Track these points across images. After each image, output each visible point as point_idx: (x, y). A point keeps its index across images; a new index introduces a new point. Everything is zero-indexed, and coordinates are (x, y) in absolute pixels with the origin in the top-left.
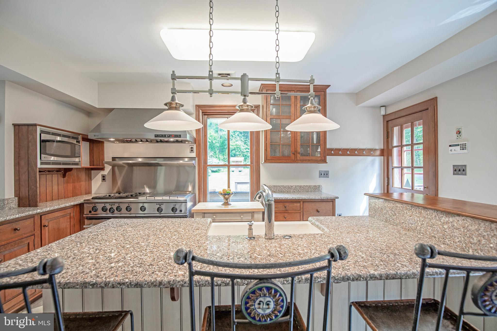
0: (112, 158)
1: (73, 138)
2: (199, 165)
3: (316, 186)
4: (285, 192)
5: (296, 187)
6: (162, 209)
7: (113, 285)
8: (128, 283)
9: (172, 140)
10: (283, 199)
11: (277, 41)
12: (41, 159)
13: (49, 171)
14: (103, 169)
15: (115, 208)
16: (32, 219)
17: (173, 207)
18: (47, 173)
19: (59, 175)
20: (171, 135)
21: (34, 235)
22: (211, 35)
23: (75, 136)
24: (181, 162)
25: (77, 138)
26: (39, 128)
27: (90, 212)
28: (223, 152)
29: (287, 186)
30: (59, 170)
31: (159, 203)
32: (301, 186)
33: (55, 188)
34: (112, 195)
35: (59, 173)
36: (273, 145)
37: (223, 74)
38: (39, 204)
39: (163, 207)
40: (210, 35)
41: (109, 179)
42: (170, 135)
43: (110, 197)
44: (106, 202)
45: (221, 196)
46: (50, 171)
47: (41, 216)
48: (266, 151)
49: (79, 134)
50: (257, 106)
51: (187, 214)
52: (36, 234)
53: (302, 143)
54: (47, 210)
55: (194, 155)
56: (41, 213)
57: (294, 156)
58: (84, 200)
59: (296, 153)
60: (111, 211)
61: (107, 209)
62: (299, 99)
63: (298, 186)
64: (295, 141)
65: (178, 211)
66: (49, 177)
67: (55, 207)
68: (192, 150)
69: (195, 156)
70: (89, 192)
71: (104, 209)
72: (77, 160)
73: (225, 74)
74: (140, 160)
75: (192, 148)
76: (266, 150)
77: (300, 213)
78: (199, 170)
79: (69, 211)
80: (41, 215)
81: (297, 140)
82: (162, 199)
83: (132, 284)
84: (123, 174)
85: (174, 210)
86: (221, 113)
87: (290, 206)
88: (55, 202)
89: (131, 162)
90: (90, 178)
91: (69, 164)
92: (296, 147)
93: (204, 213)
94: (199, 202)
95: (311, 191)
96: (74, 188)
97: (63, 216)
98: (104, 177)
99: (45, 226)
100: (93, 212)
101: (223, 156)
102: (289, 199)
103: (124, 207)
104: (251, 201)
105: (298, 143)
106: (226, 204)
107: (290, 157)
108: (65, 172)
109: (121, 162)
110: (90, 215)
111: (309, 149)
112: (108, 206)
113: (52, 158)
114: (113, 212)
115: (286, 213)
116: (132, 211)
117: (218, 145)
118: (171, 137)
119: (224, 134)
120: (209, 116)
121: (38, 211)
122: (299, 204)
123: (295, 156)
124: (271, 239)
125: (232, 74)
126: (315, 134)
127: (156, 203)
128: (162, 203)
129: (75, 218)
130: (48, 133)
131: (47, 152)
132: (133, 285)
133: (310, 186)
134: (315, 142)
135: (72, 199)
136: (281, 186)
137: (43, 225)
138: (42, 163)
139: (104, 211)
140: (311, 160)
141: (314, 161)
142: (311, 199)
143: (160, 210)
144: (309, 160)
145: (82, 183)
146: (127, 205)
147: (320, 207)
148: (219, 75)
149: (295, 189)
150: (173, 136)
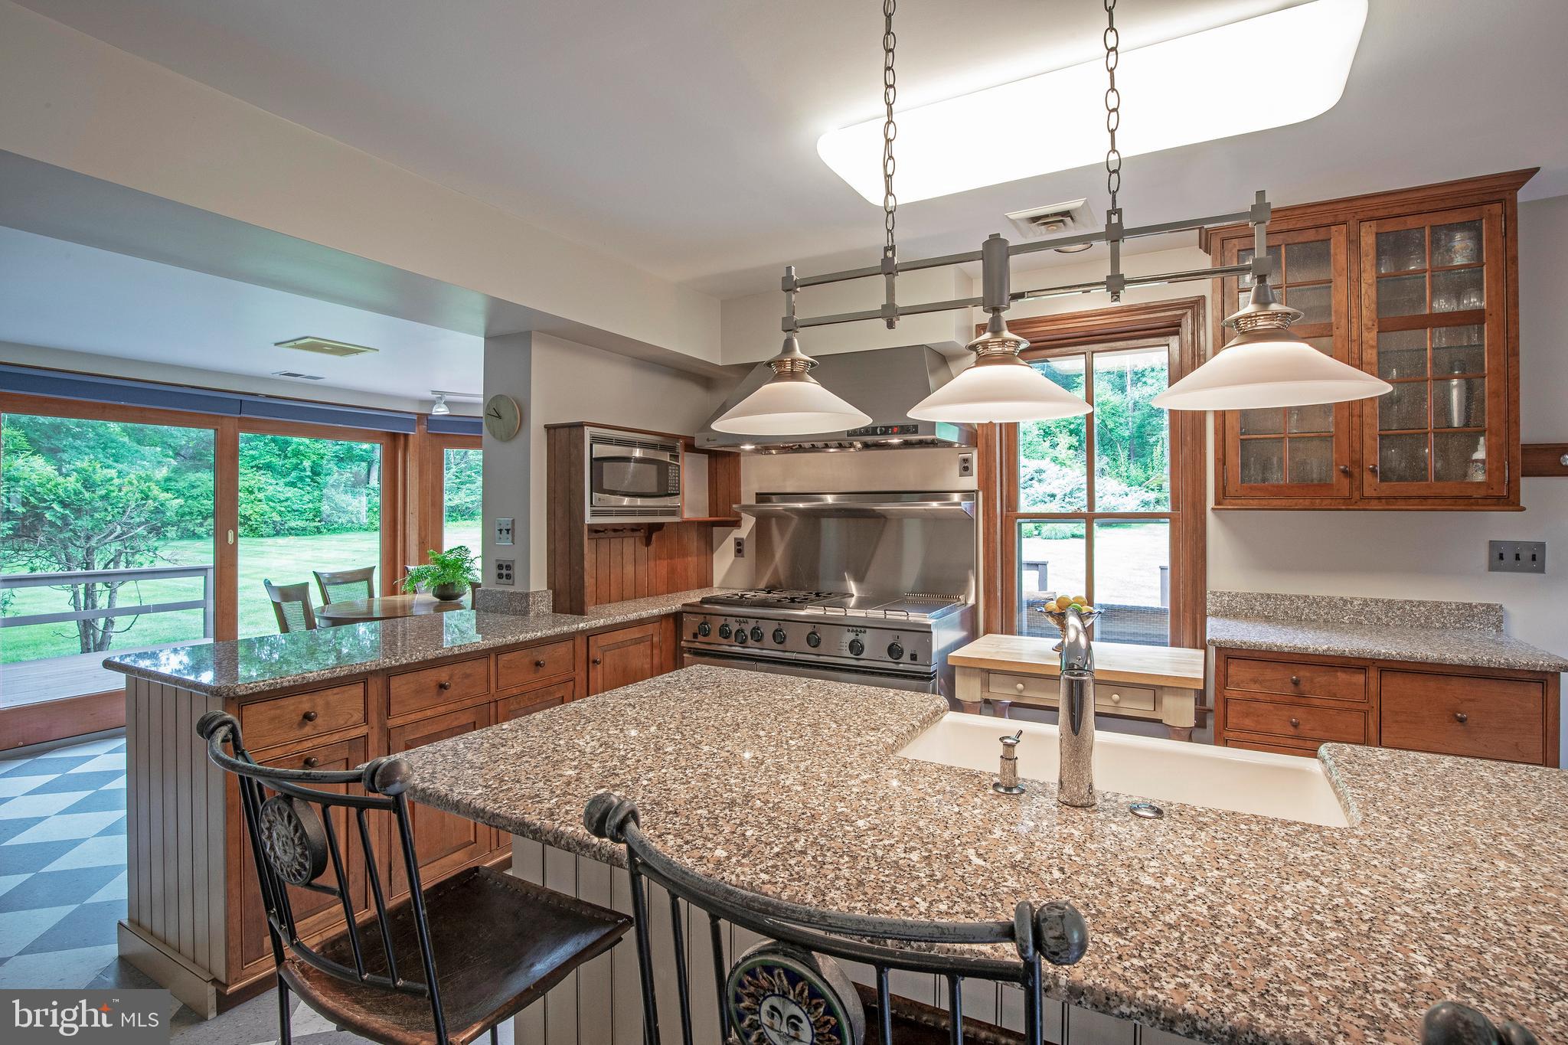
0: (757, 494)
1: (664, 448)
2: (988, 515)
3: (1470, 605)
6: (862, 647)
7: (568, 843)
8: (595, 849)
9: (895, 441)
10: (1286, 650)
11: (1112, 96)
12: (591, 503)
13: (615, 530)
14: (736, 524)
15: (748, 632)
16: (570, 644)
17: (893, 644)
18: (613, 534)
19: (637, 539)
20: (891, 427)
21: (573, 680)
22: (891, 136)
23: (667, 443)
24: (935, 505)
25: (671, 449)
26: (588, 432)
27: (695, 636)
28: (1143, 456)
29: (1323, 598)
30: (635, 528)
31: (855, 629)
32: (1390, 601)
33: (629, 569)
34: (749, 595)
35: (637, 534)
36: (1253, 441)
37: (1047, 216)
38: (591, 608)
39: (866, 639)
40: (886, 136)
41: (750, 549)
42: (887, 428)
43: (741, 601)
44: (730, 613)
45: (1050, 619)
46: (617, 529)
47: (588, 637)
48: (1224, 464)
49: (677, 437)
50: (1191, 302)
51: (932, 669)
52: (577, 678)
53: (1383, 428)
54: (598, 625)
55: (971, 482)
56: (587, 630)
57: (1346, 482)
58: (684, 605)
59: (1357, 471)
60: (740, 640)
61: (731, 632)
62: (1372, 254)
63: (1377, 601)
64: (1351, 421)
65: (906, 658)
66: (616, 544)
67: (617, 617)
68: (966, 469)
69: (975, 487)
70: (706, 582)
71: (724, 633)
72: (675, 502)
73: (1056, 214)
74: (830, 499)
75: (965, 460)
76: (1221, 461)
77: (1366, 713)
78: (988, 529)
79: (650, 629)
80: (589, 635)
81: (1361, 416)
82: (864, 615)
83: (603, 852)
84: (788, 536)
85: (894, 651)
86: (1061, 342)
87: (1316, 681)
88: (629, 605)
89: (801, 505)
90: (709, 547)
91: (653, 513)
92: (1357, 446)
93: (989, 671)
94: (987, 631)
95: (1444, 626)
96: (672, 571)
97: (637, 641)
98: (739, 543)
99: (595, 662)
100: (700, 638)
101: (1145, 471)
102: (1310, 650)
103: (768, 629)
104: (1173, 645)
105: (1366, 431)
107: (1330, 486)
108: (649, 532)
109: (779, 506)
110: (697, 645)
111: (1427, 451)
112: (734, 627)
113: (626, 501)
114: (743, 643)
115: (1299, 705)
116: (788, 644)
117: (1127, 434)
118: (892, 434)
119: (1147, 395)
121: (581, 625)
122: (1359, 679)
123: (1351, 483)
124: (1077, 807)
125: (1076, 209)
126: (1458, 385)
127: (847, 628)
128: (863, 629)
129: (664, 647)
130: (608, 441)
131: (606, 486)
132: (604, 855)
133: (1437, 605)
134: (1456, 420)
135: (662, 599)
136: (1298, 597)
137: (591, 658)
138: (594, 514)
139: (725, 638)
140: (1436, 498)
141: (1449, 501)
142: (1419, 663)
143: (856, 648)
144: (1426, 498)
145: (690, 559)
146: (777, 627)
147: (1470, 700)
148: (1035, 219)
149: (1359, 613)
150: (896, 430)
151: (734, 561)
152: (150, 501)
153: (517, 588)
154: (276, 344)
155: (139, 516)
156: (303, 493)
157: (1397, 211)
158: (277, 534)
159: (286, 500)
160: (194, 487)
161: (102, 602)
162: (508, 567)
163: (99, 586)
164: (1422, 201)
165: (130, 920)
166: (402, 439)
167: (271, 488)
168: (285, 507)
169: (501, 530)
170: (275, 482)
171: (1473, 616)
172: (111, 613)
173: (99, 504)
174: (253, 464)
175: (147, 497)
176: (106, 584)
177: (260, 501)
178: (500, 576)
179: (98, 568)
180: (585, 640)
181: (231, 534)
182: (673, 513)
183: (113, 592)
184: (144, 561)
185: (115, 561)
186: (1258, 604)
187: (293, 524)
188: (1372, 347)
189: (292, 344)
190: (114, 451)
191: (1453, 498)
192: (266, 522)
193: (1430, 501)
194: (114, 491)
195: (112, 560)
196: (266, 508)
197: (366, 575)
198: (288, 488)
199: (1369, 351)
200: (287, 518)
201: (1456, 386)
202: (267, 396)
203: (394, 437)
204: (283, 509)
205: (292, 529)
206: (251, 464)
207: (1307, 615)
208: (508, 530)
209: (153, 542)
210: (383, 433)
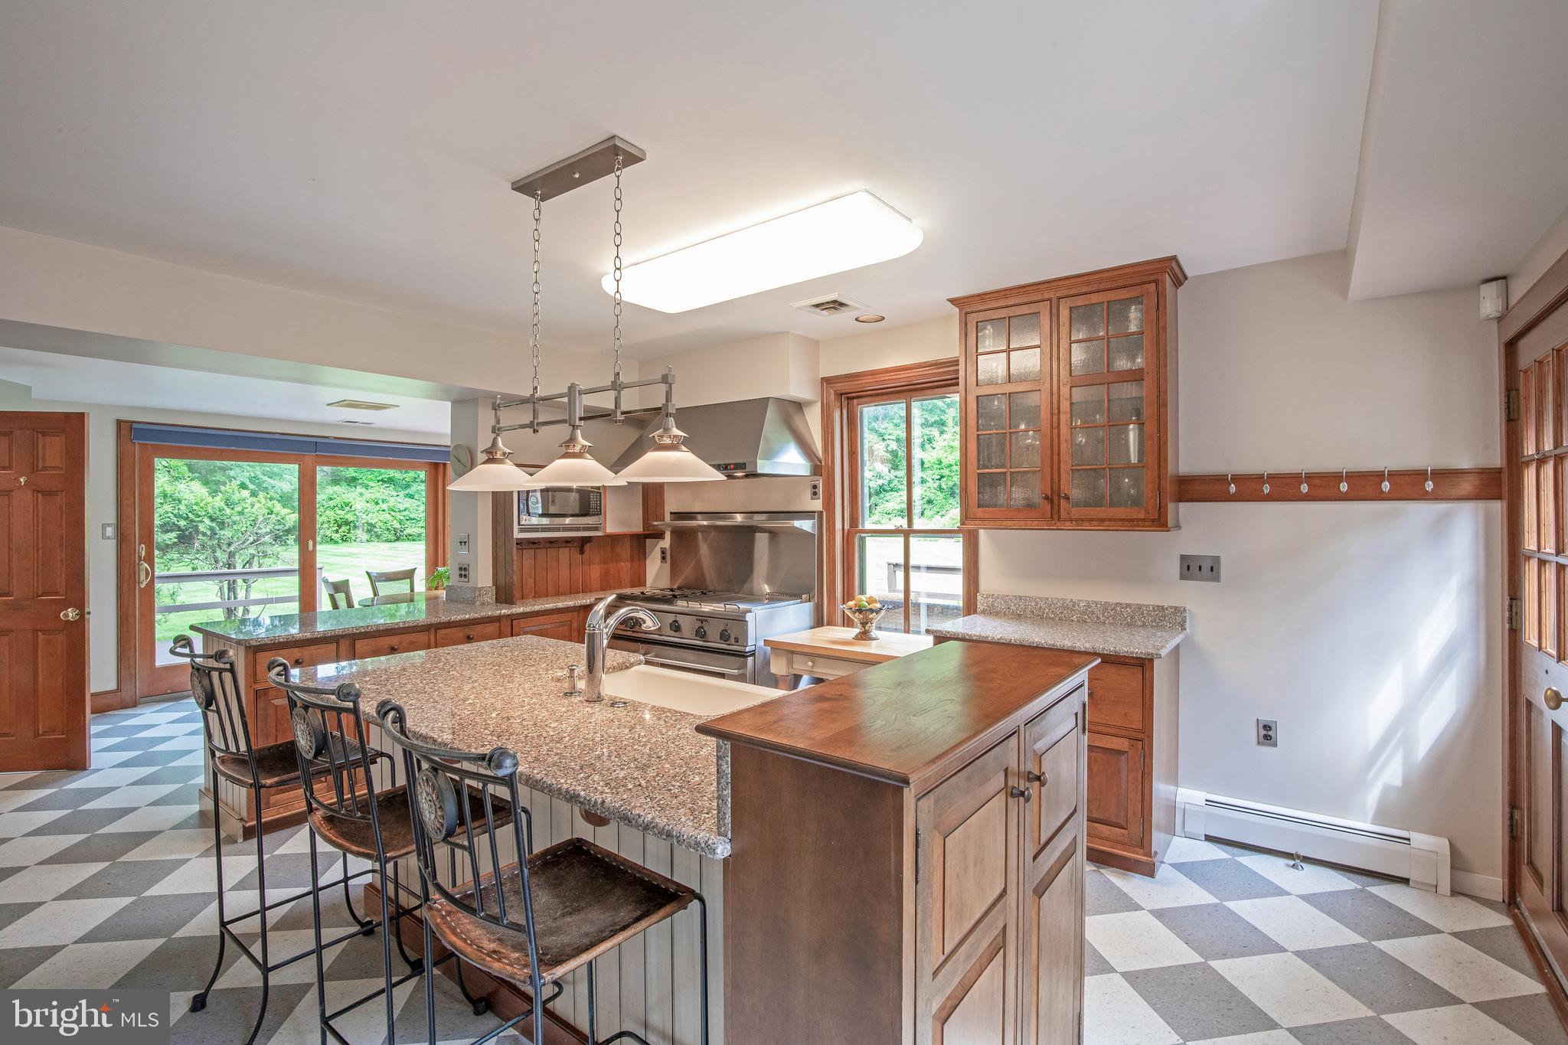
0: (674, 514)
2: (830, 530)
3: (1163, 607)
4: (1053, 619)
5: (1090, 607)
6: (705, 632)
12: (519, 523)
14: (661, 537)
16: (497, 625)
17: (727, 630)
19: (571, 549)
30: (568, 541)
31: (705, 618)
32: (1106, 603)
35: (570, 545)
36: (986, 474)
37: (823, 304)
38: (517, 601)
39: (709, 626)
41: (671, 556)
47: (513, 620)
48: (967, 492)
51: (748, 649)
54: (518, 612)
55: (818, 505)
57: (1049, 507)
59: (1056, 498)
63: (1096, 603)
64: (1052, 459)
65: (732, 640)
66: (552, 552)
67: (536, 607)
68: (815, 494)
69: (820, 508)
72: (599, 519)
75: (815, 486)
76: (965, 490)
78: (830, 542)
79: (569, 616)
81: (1059, 454)
82: (713, 608)
85: (726, 634)
90: (644, 554)
92: (1056, 478)
93: (793, 652)
94: (826, 623)
96: (606, 574)
98: (663, 552)
105: (1063, 466)
106: (864, 636)
107: (1036, 509)
108: (581, 544)
111: (1103, 482)
120: (860, 400)
121: (511, 611)
123: (1052, 508)
126: (1134, 428)
127: (696, 617)
128: (710, 619)
133: (1140, 607)
134: (1134, 458)
138: (521, 531)
140: (1110, 520)
141: (1119, 523)
142: (1059, 649)
143: (701, 633)
144: (1103, 520)
145: (622, 564)
146: (673, 619)
147: (1096, 679)
148: (817, 306)
149: (1084, 613)
150: (732, 466)
151: (660, 567)
152: (274, 516)
153: (470, 584)
154: (328, 405)
155: (265, 528)
156: (419, 503)
157: (1085, 289)
158: (398, 539)
159: (405, 510)
160: (331, 499)
161: (241, 594)
162: (465, 569)
163: (240, 582)
164: (1101, 281)
165: (205, 788)
166: (442, 467)
167: (393, 499)
168: (404, 516)
169: (461, 542)
170: (395, 494)
171: (1165, 617)
172: (247, 604)
173: (236, 518)
174: (380, 478)
175: (271, 513)
176: (244, 581)
177: (384, 511)
178: (461, 575)
179: (239, 569)
180: (510, 622)
181: (311, 543)
182: (596, 529)
183: (248, 587)
184: (268, 564)
185: (249, 562)
186: (1013, 604)
187: (409, 531)
188: (1066, 399)
189: (337, 404)
190: (268, 469)
191: (1122, 520)
192: (388, 529)
193: (1106, 523)
194: (247, 508)
195: (248, 562)
196: (389, 517)
197: (409, 575)
198: (407, 499)
199: (1065, 403)
200: (406, 526)
201: (1132, 429)
202: (335, 438)
203: (436, 465)
204: (402, 518)
205: (410, 535)
206: (378, 478)
207: (1047, 614)
208: (465, 542)
209: (277, 548)
210: (426, 462)
